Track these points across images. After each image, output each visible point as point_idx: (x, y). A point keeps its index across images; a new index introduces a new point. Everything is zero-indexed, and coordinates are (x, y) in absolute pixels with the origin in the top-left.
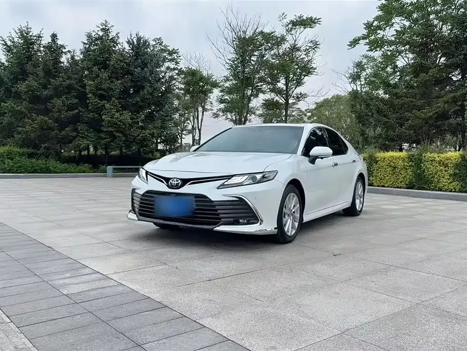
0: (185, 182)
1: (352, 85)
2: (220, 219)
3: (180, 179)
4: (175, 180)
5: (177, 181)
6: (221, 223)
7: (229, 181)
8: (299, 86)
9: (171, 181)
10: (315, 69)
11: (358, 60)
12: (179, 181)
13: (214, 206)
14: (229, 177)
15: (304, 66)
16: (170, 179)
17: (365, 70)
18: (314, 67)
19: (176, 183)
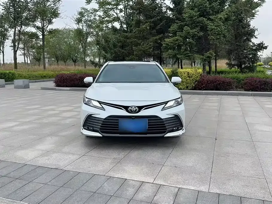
0: (140, 108)
1: (77, 25)
2: (166, 129)
3: (137, 107)
4: (133, 107)
5: (135, 108)
6: (167, 132)
7: (167, 105)
8: (50, 24)
9: (130, 108)
10: (60, 14)
11: (80, 10)
12: (137, 108)
13: (163, 122)
14: (166, 103)
15: (54, 12)
16: (129, 107)
17: (84, 17)
18: (59, 13)
19: (134, 109)
